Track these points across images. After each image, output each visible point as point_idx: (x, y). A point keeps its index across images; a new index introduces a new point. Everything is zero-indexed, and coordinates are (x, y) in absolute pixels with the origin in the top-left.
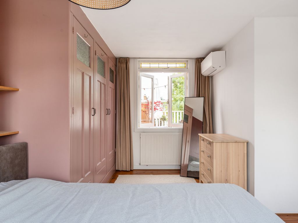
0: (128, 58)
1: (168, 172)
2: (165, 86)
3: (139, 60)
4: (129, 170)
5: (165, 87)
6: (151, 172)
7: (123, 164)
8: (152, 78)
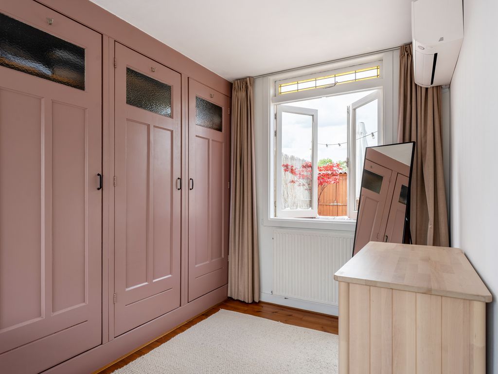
0: (248, 79)
1: (324, 321)
2: (372, 134)
3: (272, 78)
4: (250, 301)
5: (373, 136)
6: (290, 313)
7: (240, 288)
8: (313, 116)
